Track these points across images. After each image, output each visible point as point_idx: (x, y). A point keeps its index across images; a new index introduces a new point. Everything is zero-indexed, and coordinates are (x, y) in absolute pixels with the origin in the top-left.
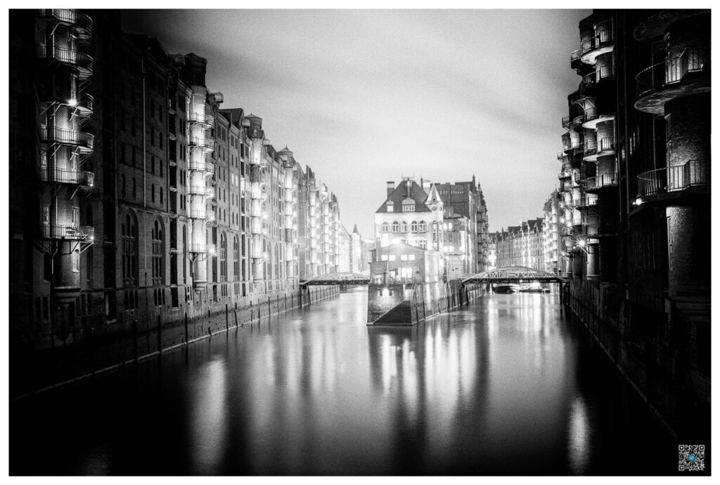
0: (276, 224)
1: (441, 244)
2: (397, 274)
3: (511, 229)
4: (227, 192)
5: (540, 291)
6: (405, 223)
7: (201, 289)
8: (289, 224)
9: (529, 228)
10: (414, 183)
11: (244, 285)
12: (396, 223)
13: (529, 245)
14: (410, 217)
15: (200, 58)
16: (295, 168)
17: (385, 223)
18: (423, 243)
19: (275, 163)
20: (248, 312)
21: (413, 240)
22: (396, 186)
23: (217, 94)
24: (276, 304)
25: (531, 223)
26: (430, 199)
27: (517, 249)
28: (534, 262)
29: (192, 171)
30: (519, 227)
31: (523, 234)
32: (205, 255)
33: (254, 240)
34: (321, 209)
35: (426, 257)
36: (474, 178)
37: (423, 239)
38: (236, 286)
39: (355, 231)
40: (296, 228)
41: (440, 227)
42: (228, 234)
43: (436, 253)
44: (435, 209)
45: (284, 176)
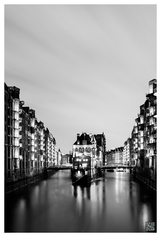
0: (38, 148)
1: (95, 155)
2: (81, 166)
3: (112, 150)
4: (24, 137)
5: (123, 171)
6: (83, 148)
7: (17, 171)
8: (42, 148)
9: (118, 150)
10: (86, 134)
11: (29, 170)
12: (80, 148)
13: (118, 156)
14: (85, 146)
15: (18, 88)
16: (44, 129)
17: (77, 148)
18: (89, 155)
19: (38, 127)
20: (30, 179)
21: (86, 154)
22: (80, 136)
23: (22, 101)
24: (38, 176)
25: (119, 148)
26: (92, 140)
27: (114, 157)
28: (120, 161)
29: (15, 129)
30: (115, 150)
31: (116, 152)
32: (19, 159)
33: (32, 154)
34: (51, 143)
35: (91, 160)
36: (103, 133)
37: (89, 154)
38: (27, 170)
39: (59, 151)
40: (44, 150)
41: (95, 149)
42: (24, 152)
43: (94, 159)
44: (93, 143)
45: (40, 131)
